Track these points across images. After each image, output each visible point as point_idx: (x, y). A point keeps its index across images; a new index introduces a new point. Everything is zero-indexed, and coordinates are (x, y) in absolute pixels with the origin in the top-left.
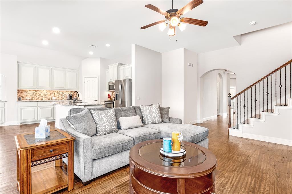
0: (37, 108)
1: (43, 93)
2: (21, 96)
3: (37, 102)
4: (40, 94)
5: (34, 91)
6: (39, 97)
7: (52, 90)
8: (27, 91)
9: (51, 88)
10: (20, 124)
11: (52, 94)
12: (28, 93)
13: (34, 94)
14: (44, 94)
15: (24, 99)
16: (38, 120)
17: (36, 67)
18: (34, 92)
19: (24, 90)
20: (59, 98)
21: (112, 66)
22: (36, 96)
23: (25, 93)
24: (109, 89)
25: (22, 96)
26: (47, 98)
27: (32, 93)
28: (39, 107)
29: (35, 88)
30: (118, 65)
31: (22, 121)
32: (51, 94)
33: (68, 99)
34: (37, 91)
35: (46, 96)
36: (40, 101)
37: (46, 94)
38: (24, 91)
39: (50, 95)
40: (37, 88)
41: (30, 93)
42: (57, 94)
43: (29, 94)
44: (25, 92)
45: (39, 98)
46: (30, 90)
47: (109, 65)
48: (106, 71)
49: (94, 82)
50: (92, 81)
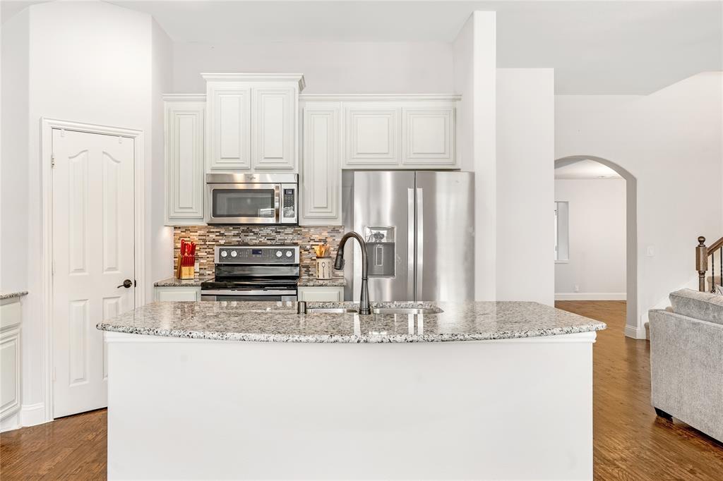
24: (215, 215)
47: (205, 75)
48: (165, 103)
49: (116, 163)
50: (105, 155)
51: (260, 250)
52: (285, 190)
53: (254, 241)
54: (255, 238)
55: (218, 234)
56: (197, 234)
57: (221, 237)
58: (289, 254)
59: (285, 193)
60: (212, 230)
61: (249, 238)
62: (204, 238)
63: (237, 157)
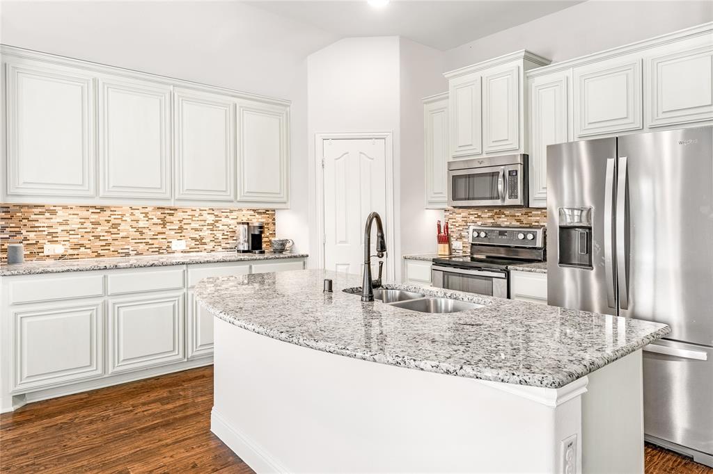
0: (105, 306)
1: (128, 218)
2: (20, 237)
3: (100, 275)
4: (115, 226)
5: (87, 208)
6: (109, 237)
7: (172, 204)
8: (53, 212)
9: (168, 195)
10: (14, 403)
11: (169, 226)
12: (56, 219)
13: (88, 225)
14: (134, 224)
15: (36, 252)
16: (111, 370)
17: (95, 81)
18: (84, 213)
19: (36, 206)
20: (200, 241)
21: (477, 75)
22: (98, 237)
23: (42, 222)
24: (455, 198)
25: (26, 239)
26: (147, 243)
27: (74, 223)
28: (111, 301)
29: (92, 193)
30: (520, 62)
31: (22, 388)
32: (164, 224)
33: (241, 248)
34: (102, 209)
35: (142, 233)
36: (116, 267)
37: (141, 224)
38: (39, 210)
39: (159, 229)
40: (101, 194)
41: (66, 222)
42: (194, 225)
43: (61, 224)
44: (41, 213)
45: (109, 245)
46: (65, 207)
47: (447, 75)
48: (425, 105)
49: (370, 160)
50: (362, 155)
51: (506, 232)
52: (509, 172)
53: (506, 223)
54: (506, 220)
55: (476, 216)
56: (461, 216)
57: (478, 219)
58: (530, 237)
59: (509, 174)
60: (472, 213)
61: (500, 219)
62: (465, 219)
63: (470, 143)
